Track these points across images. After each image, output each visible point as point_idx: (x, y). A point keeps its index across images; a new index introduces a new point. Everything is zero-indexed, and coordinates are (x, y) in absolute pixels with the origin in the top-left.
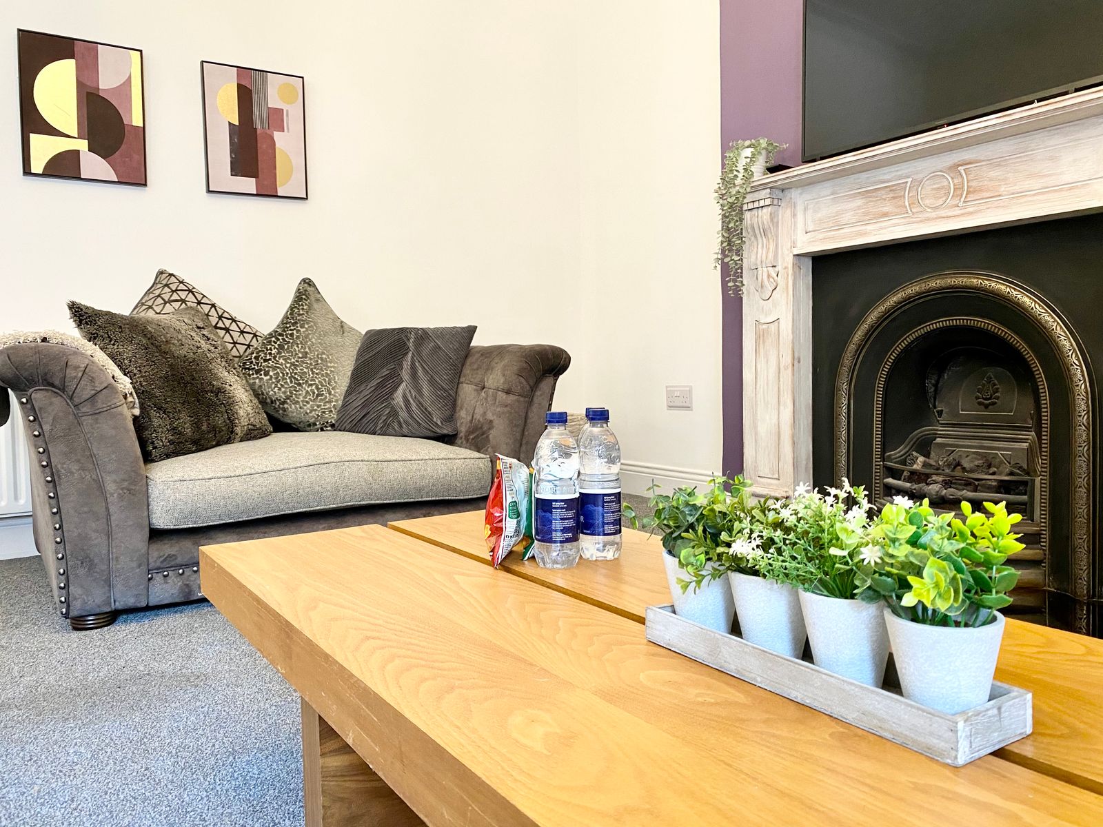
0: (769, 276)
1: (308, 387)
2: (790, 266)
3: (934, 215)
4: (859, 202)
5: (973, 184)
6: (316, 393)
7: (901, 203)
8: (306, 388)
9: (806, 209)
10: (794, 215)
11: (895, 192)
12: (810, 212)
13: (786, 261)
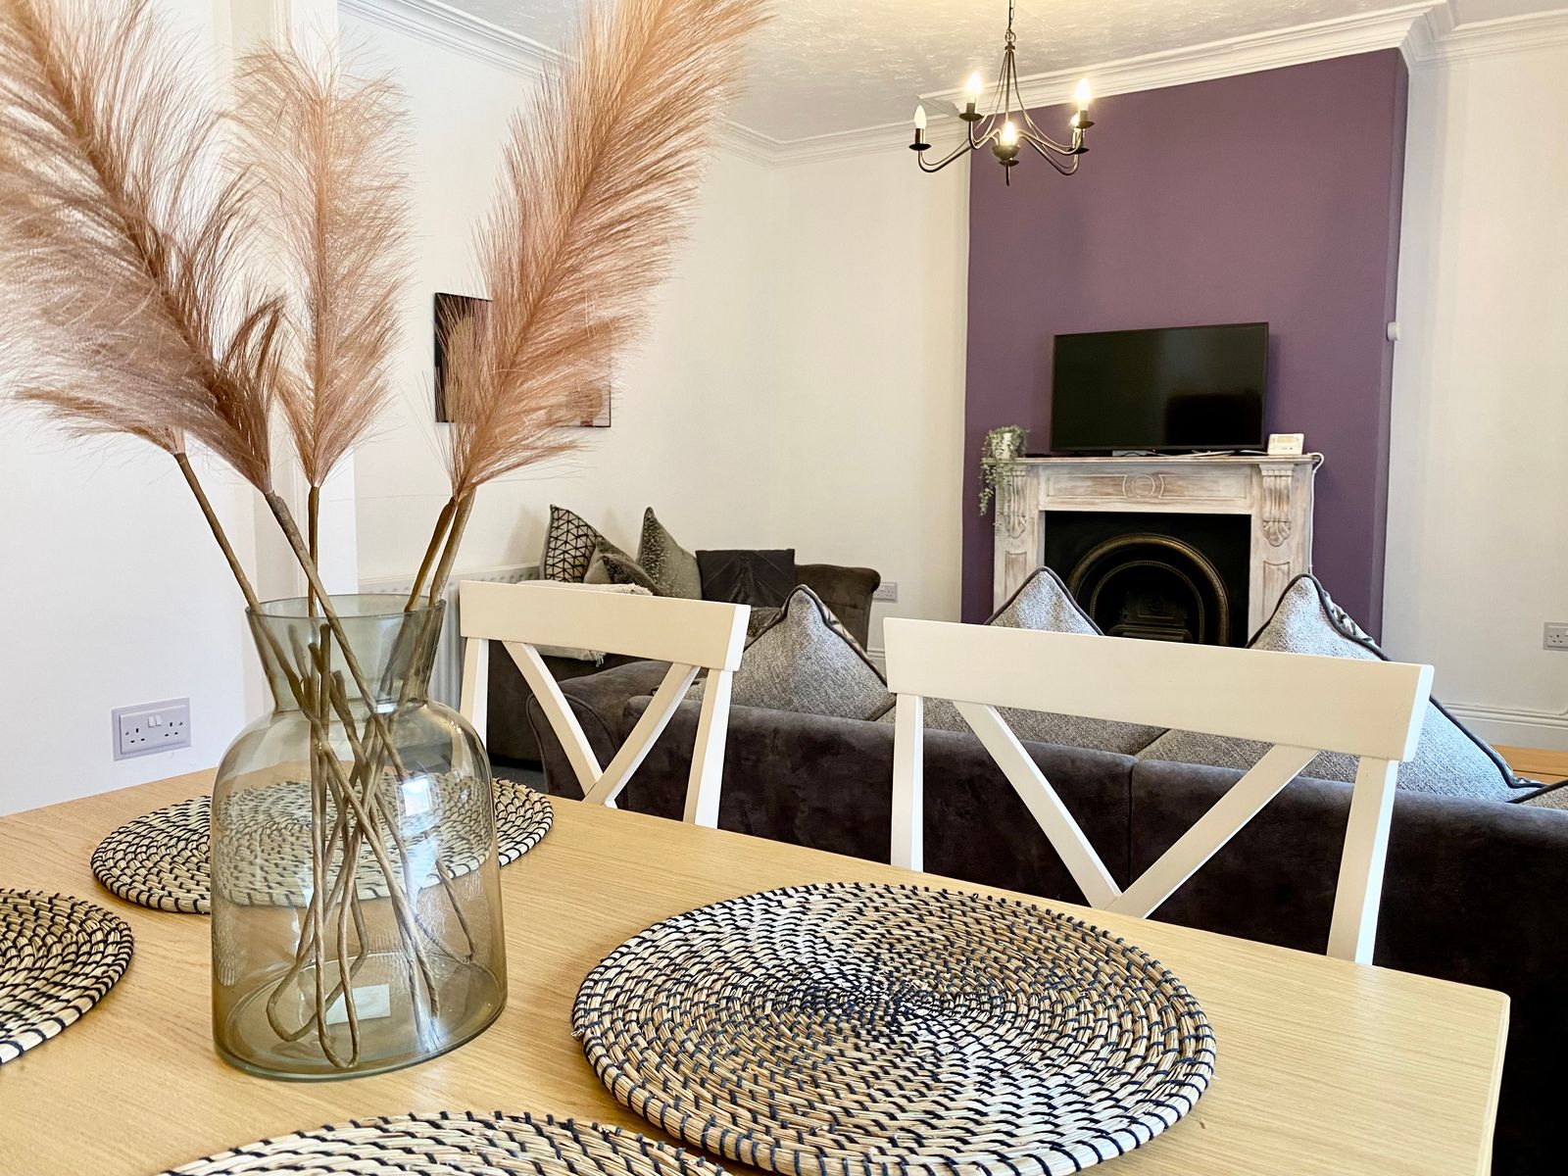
0: (1020, 523)
2: (1036, 518)
3: (1142, 500)
4: (1089, 483)
5: (1169, 487)
7: (1118, 488)
9: (1048, 480)
10: (1039, 484)
11: (1116, 482)
12: (1051, 483)
13: (1036, 513)
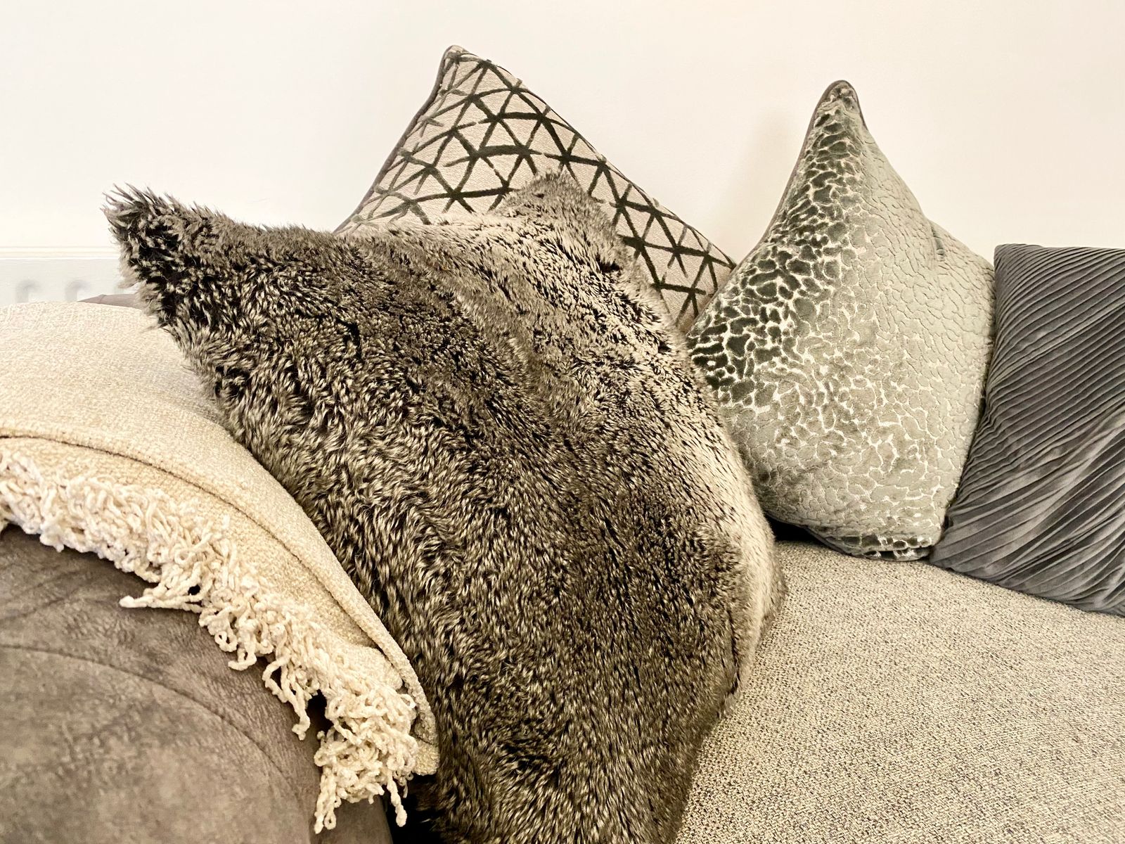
1: (875, 440)
6: (897, 456)
8: (869, 441)
